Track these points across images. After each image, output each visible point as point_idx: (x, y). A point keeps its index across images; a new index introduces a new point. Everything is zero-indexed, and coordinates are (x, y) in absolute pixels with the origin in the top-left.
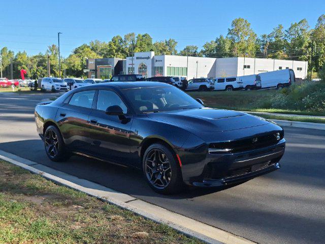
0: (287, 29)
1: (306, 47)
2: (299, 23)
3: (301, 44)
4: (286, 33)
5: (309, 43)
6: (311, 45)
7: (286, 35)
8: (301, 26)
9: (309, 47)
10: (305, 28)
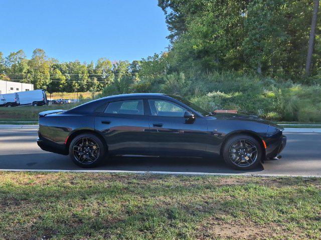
0: (7, 56)
1: (25, 73)
2: (17, 53)
3: (21, 70)
4: (6, 60)
5: (28, 70)
6: (29, 72)
7: (6, 62)
8: (19, 55)
9: (28, 73)
10: (23, 57)
